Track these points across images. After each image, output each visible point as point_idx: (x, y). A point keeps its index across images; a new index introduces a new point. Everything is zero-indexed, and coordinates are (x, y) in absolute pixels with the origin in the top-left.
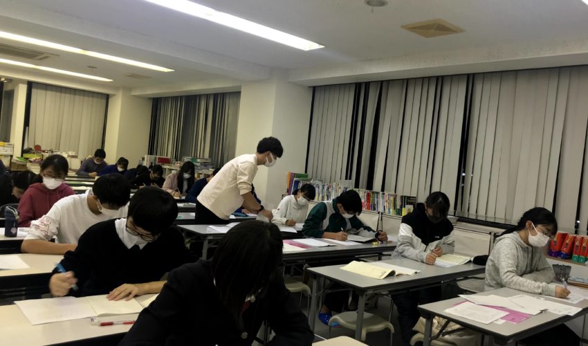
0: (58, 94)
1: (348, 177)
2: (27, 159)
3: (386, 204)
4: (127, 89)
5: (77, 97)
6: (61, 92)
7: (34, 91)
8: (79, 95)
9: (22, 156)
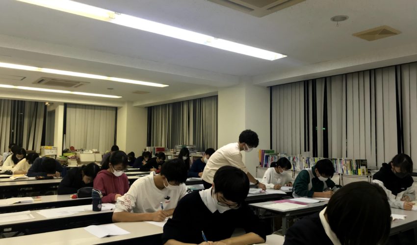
0: (84, 110)
1: (307, 149)
2: (66, 156)
3: (343, 167)
4: (130, 102)
5: (96, 111)
6: (85, 108)
7: (68, 109)
8: (98, 109)
9: (63, 155)
